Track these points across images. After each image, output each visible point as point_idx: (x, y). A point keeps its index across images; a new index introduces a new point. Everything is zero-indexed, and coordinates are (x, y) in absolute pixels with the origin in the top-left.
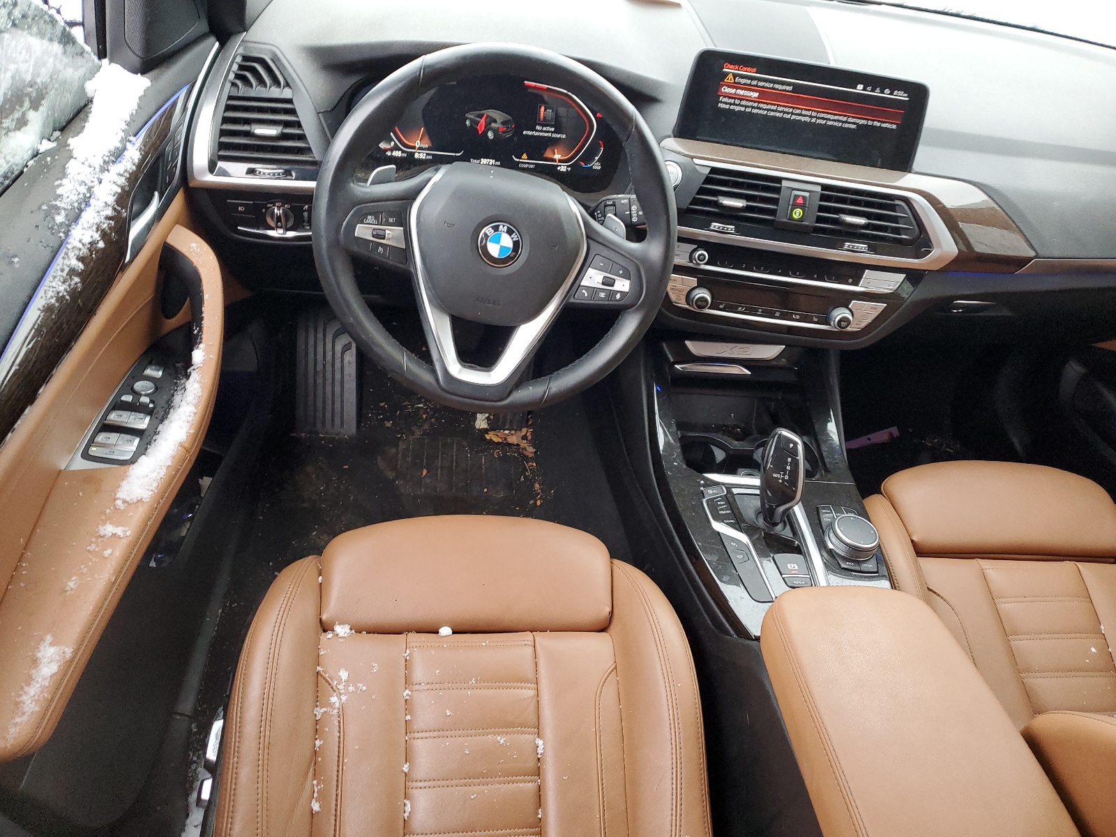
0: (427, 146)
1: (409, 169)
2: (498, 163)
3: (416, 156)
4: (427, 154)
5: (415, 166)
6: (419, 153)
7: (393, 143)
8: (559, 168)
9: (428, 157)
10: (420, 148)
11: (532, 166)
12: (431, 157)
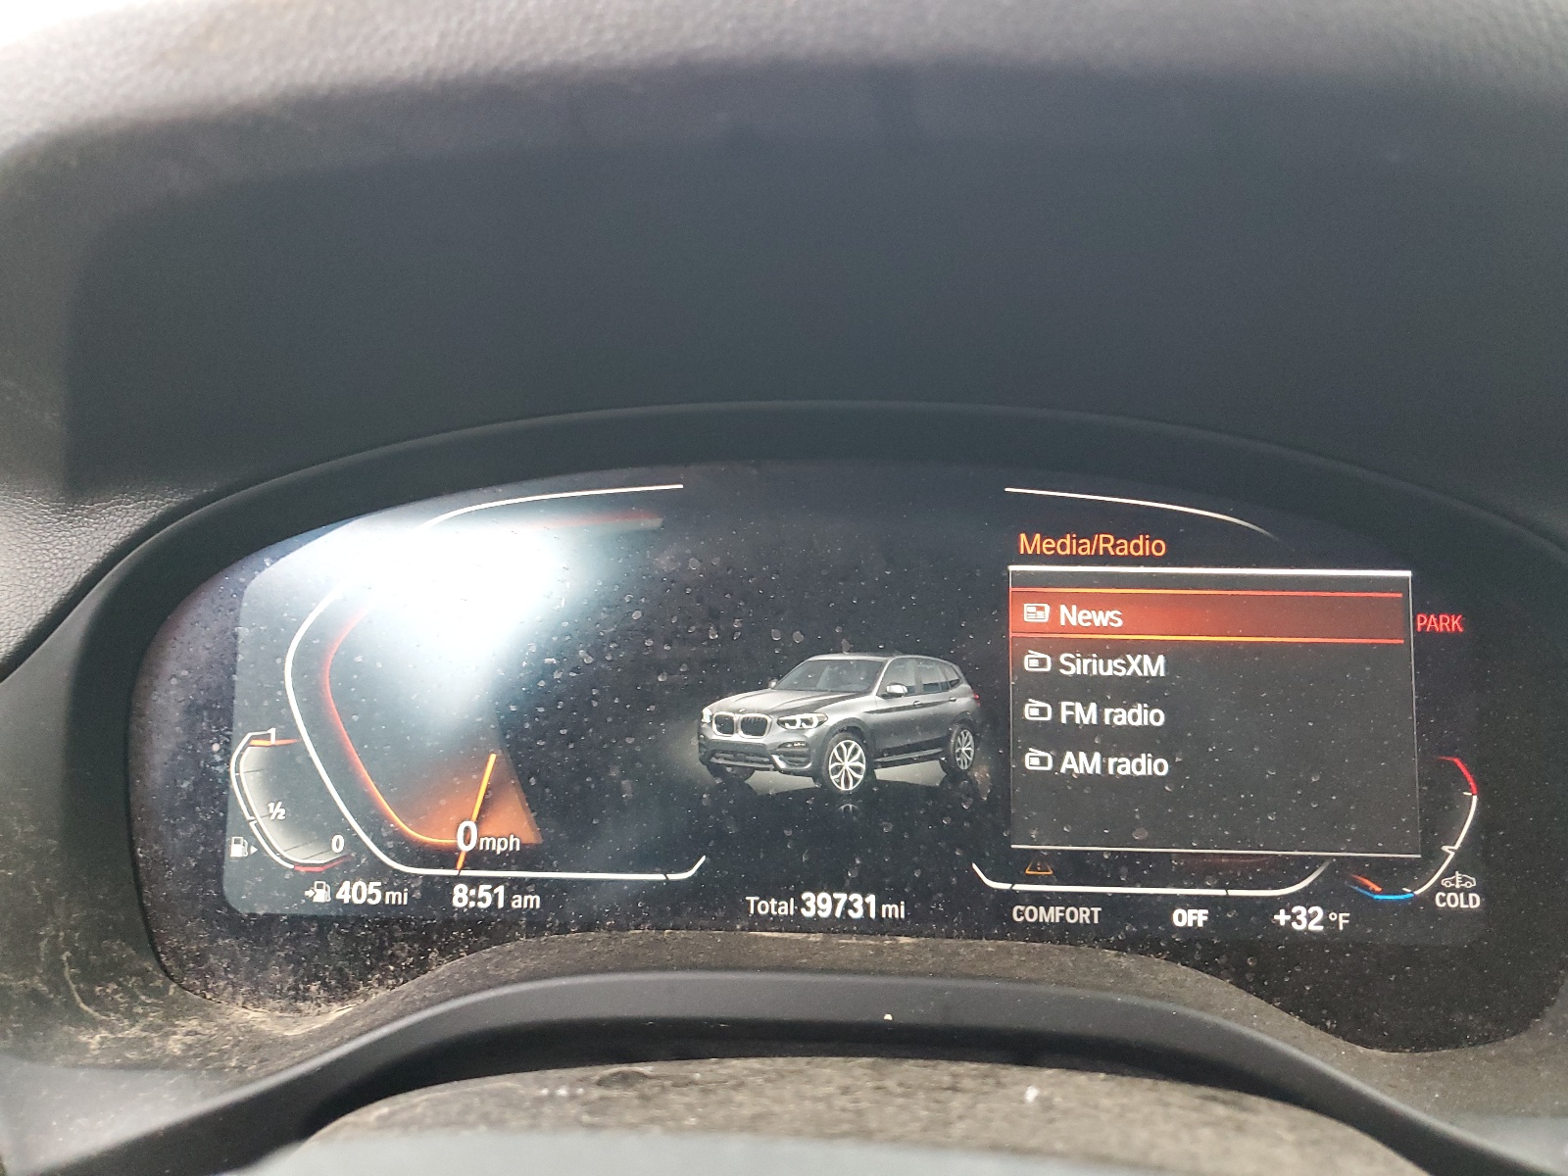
0: (513, 843)
1: (423, 967)
2: (895, 910)
3: (460, 897)
4: (516, 887)
5: (448, 951)
6: (474, 883)
7: (338, 843)
8: (1282, 918)
9: (518, 902)
10: (476, 859)
11: (1082, 915)
12: (534, 900)
